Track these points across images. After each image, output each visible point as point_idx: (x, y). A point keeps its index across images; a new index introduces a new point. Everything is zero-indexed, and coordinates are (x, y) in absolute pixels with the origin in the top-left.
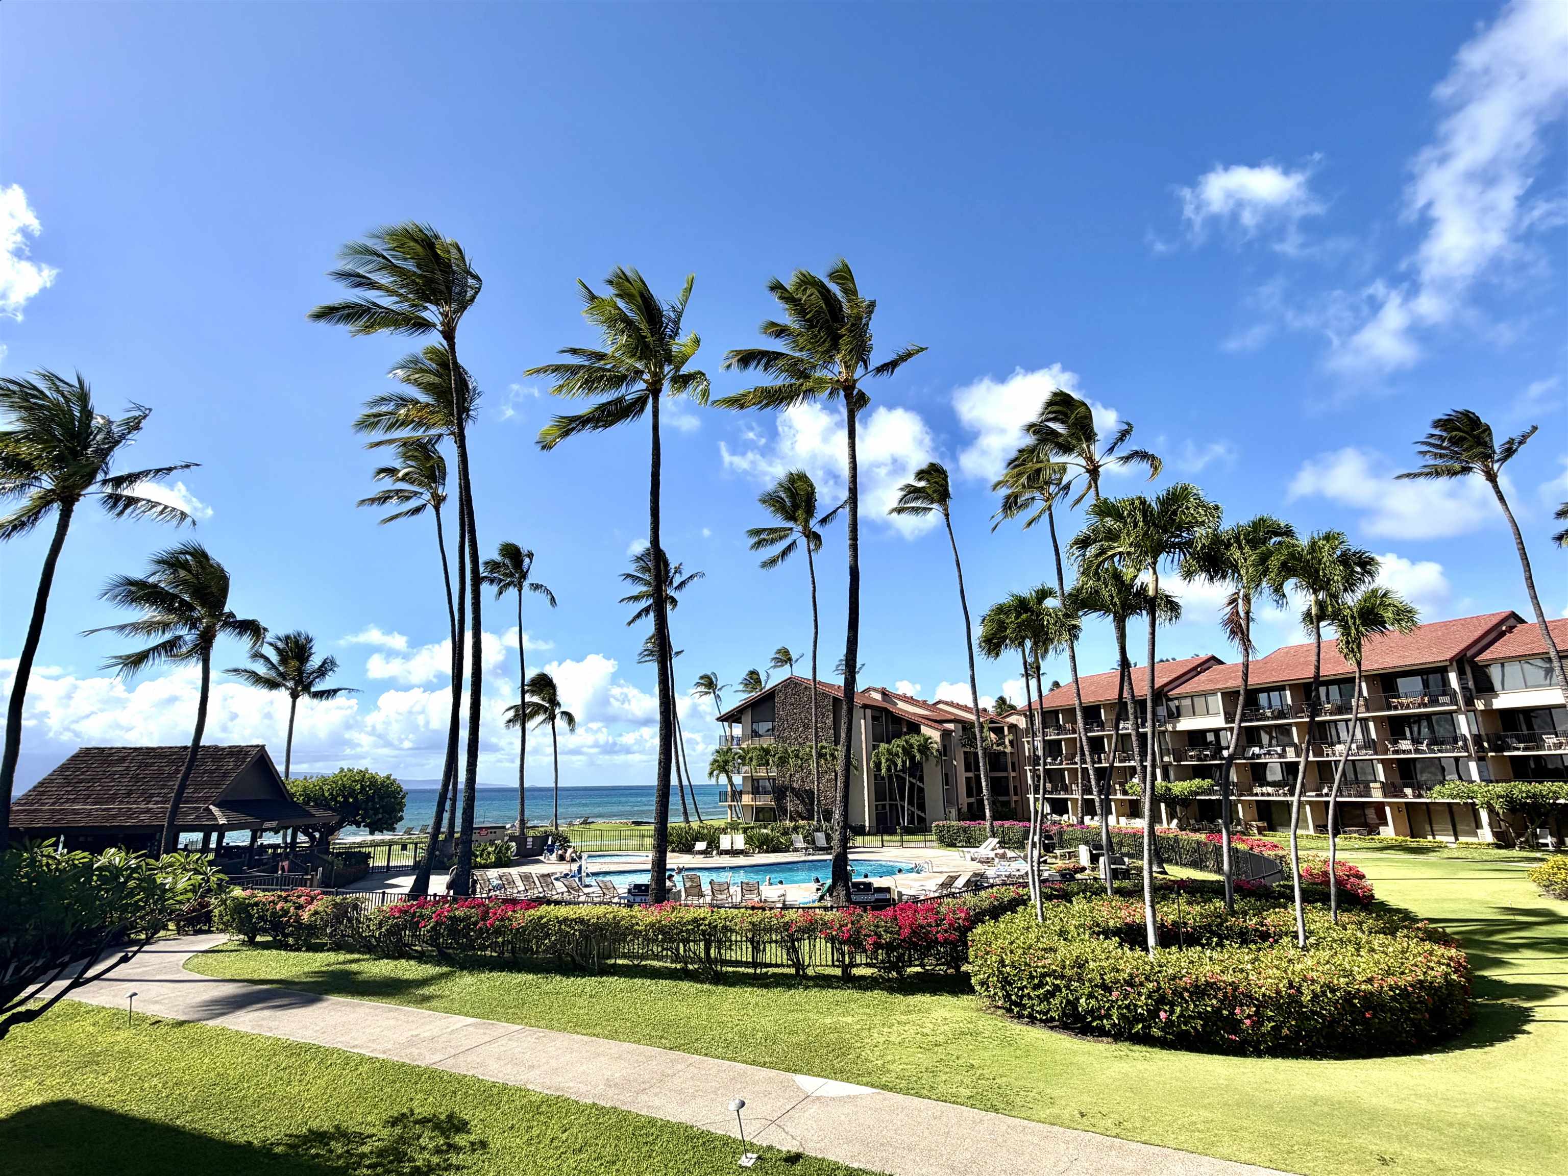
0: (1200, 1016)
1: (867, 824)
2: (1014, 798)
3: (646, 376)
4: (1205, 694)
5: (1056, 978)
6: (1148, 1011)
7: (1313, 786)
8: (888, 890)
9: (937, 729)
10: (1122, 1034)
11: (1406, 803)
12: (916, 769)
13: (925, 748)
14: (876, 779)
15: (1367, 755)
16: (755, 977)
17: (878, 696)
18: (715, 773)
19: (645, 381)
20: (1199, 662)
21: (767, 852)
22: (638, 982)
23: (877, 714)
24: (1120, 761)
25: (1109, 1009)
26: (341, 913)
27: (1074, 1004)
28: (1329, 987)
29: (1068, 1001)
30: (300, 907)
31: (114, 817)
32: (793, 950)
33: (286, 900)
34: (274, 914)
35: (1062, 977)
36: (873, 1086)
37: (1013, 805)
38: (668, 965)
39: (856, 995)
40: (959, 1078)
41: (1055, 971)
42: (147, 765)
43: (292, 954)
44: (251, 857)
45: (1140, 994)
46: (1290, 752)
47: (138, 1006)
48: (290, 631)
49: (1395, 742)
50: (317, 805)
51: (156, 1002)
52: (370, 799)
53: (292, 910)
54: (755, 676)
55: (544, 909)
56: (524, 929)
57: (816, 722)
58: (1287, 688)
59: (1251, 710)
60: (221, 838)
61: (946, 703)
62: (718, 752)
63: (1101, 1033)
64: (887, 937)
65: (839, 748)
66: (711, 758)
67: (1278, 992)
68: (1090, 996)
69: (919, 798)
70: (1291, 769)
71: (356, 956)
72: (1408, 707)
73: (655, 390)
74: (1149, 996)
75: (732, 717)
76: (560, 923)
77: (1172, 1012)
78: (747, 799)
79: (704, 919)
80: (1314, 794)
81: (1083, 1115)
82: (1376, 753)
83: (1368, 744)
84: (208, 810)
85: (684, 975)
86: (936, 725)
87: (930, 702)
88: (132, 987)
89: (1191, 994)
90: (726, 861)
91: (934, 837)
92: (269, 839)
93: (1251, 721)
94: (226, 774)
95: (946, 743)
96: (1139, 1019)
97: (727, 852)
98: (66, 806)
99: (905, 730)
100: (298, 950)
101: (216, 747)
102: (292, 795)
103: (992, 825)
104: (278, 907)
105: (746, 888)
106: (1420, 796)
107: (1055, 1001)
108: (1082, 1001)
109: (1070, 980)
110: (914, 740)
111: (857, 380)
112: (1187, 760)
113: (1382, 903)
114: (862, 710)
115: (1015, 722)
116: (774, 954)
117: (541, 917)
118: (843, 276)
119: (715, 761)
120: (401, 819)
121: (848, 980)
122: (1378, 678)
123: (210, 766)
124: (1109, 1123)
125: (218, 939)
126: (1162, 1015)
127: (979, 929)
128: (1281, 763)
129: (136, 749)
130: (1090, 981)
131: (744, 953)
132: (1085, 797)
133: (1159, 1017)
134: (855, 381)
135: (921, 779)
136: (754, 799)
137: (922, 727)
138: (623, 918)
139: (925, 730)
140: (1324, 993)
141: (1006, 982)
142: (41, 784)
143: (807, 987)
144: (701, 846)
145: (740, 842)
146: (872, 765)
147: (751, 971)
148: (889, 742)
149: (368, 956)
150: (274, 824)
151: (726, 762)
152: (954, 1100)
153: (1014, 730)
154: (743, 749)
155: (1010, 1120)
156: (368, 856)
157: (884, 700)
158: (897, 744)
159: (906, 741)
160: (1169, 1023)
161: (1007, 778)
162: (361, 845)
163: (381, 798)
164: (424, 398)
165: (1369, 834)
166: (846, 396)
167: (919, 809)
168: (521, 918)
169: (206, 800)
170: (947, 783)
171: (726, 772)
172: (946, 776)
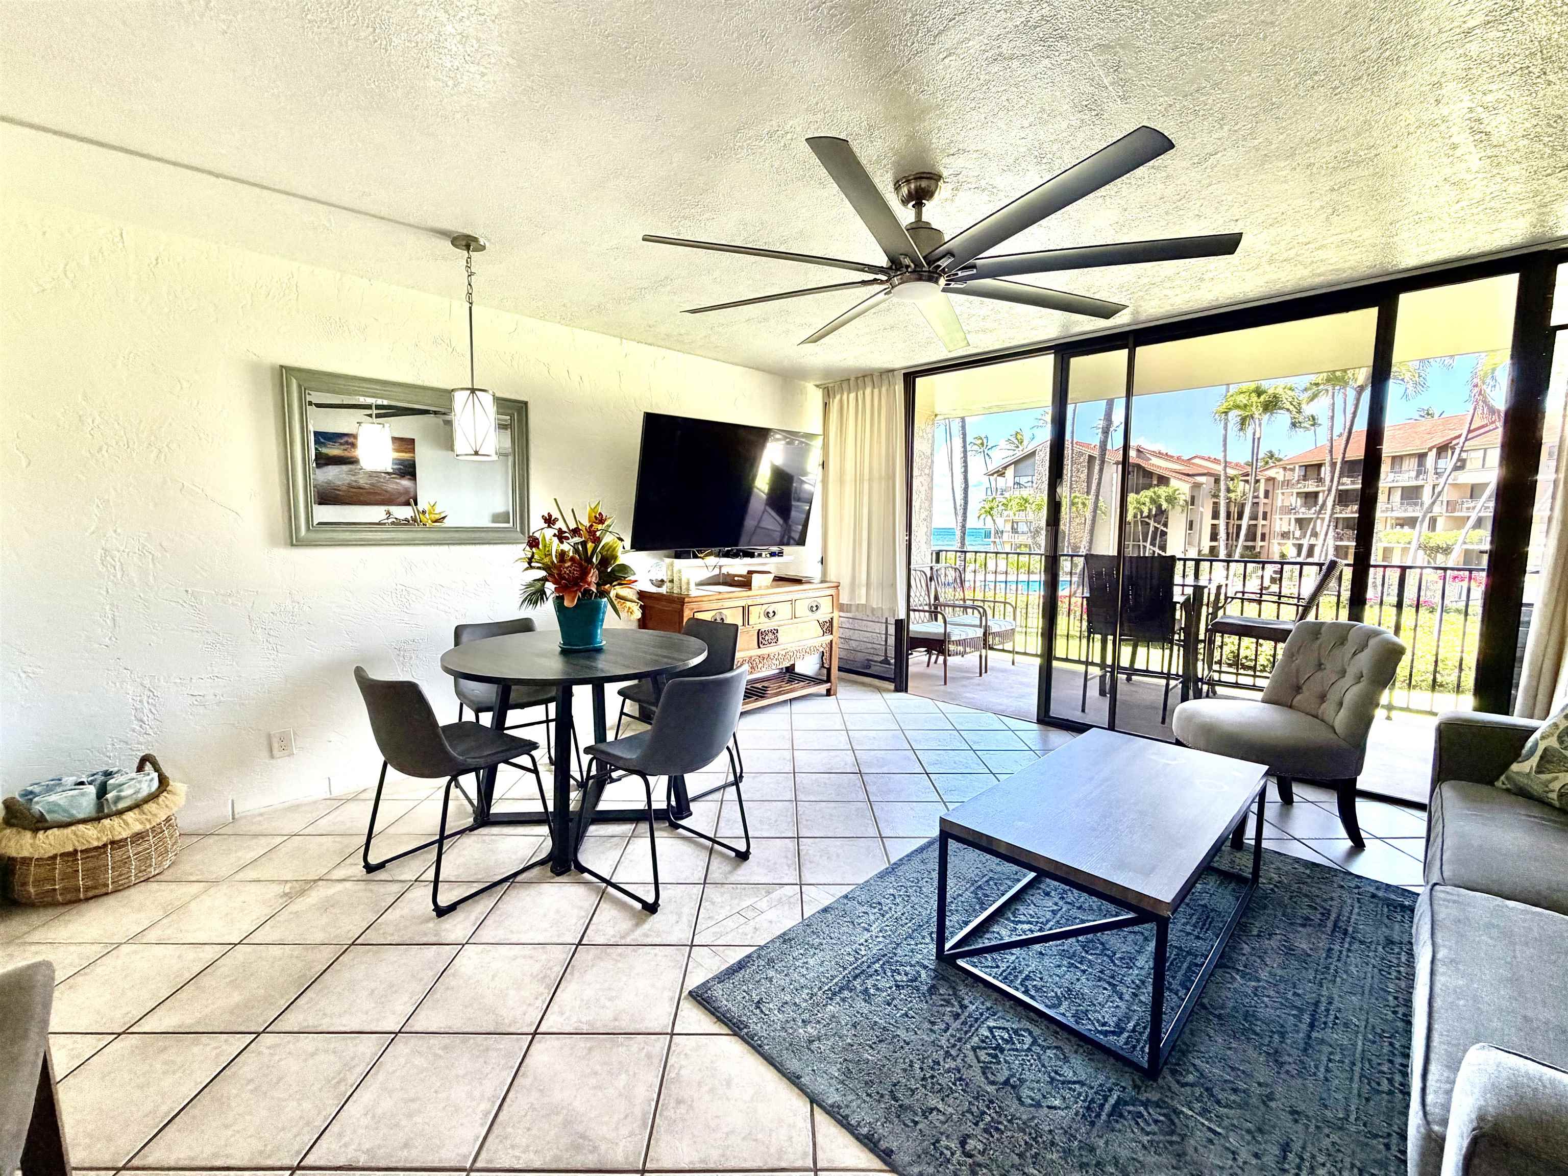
2: (1261, 544)
9: (1187, 482)
12: (1161, 514)
13: (1171, 500)
18: (982, 517)
37: (1258, 550)
57: (1071, 476)
61: (1203, 458)
62: (984, 501)
65: (1090, 497)
66: (978, 506)
69: (1161, 541)
75: (998, 473)
78: (1008, 538)
86: (1187, 478)
87: (1185, 458)
95: (1195, 494)
99: (1155, 482)
110: (1162, 491)
112: (1461, 512)
114: (1114, 466)
115: (1273, 475)
119: (982, 508)
135: (1166, 525)
136: (1014, 538)
137: (1171, 480)
139: (1174, 483)
148: (1137, 493)
151: (991, 509)
153: (1271, 482)
154: (1006, 499)
157: (1139, 457)
158: (1146, 495)
159: (1155, 492)
161: (1256, 526)
167: (1160, 550)
170: (1191, 529)
171: (992, 516)
172: (1191, 523)
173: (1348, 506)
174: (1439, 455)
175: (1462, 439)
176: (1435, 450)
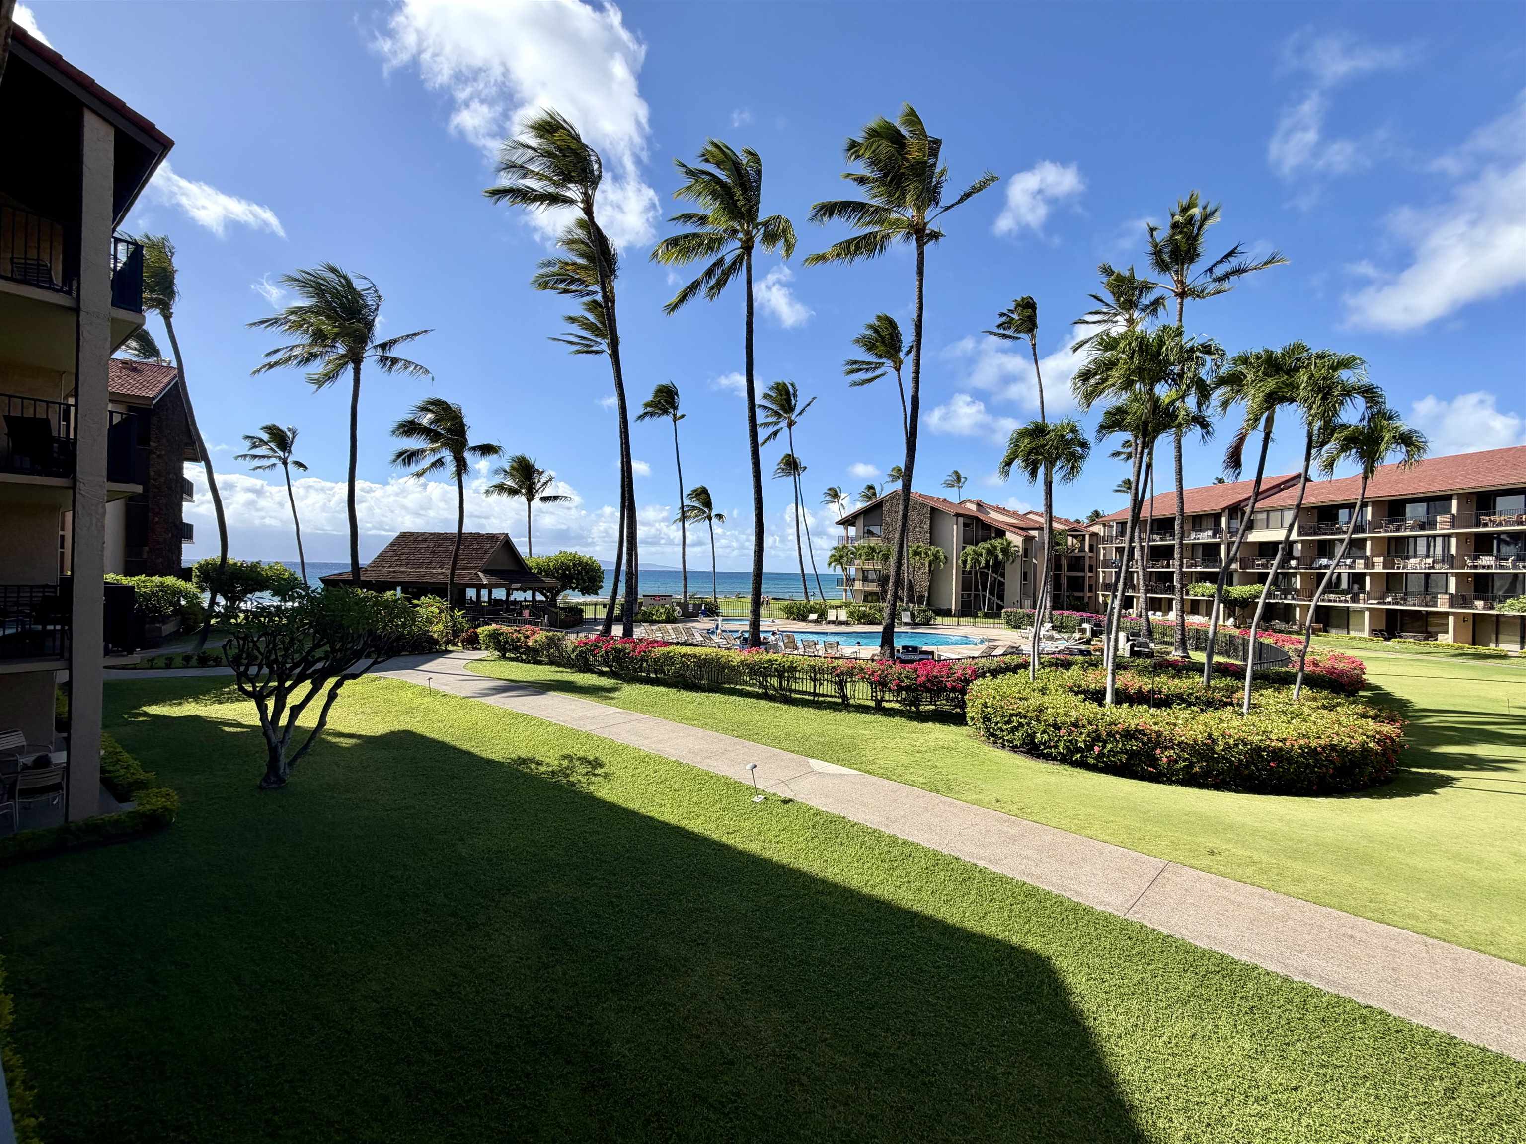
0: (1126, 752)
1: (953, 608)
2: (1089, 594)
3: (740, 235)
4: (1282, 510)
5: (1021, 718)
6: (1086, 745)
7: (1378, 595)
8: (932, 653)
9: (1020, 535)
10: (1064, 759)
11: (1474, 614)
12: (998, 567)
13: (1006, 551)
14: (963, 574)
15: (1441, 568)
16: (813, 702)
17: (973, 507)
18: (833, 564)
19: (740, 240)
20: (1284, 479)
21: (864, 624)
22: (733, 698)
23: (968, 521)
24: (1187, 567)
25: (1057, 742)
26: (552, 642)
27: (1032, 736)
28: (1242, 741)
29: (1029, 735)
30: (527, 637)
31: (423, 576)
32: (841, 685)
33: (519, 632)
34: (512, 640)
35: (1025, 717)
36: (860, 770)
37: (1086, 600)
38: (756, 690)
39: (882, 718)
40: (922, 772)
41: (1020, 713)
42: (439, 545)
43: (525, 665)
44: (508, 606)
45: (1081, 734)
46: (1360, 563)
47: (434, 685)
48: (518, 454)
49: (1476, 557)
50: (547, 575)
51: (446, 685)
52: (580, 573)
53: (522, 638)
54: (872, 491)
55: (672, 648)
56: (659, 659)
58: (1370, 504)
59: (1327, 525)
60: (490, 593)
61: (1035, 514)
62: (835, 549)
63: (1047, 757)
64: (906, 682)
66: (829, 553)
67: (1195, 741)
68: (1044, 732)
69: (999, 591)
70: (1358, 579)
71: (561, 669)
72: (1500, 525)
73: (747, 248)
74: (1088, 736)
75: (847, 522)
76: (682, 657)
77: (1104, 747)
78: (858, 585)
79: (776, 661)
80: (1376, 602)
81: (998, 801)
82: (1452, 567)
83: (1448, 559)
84: (476, 574)
85: (765, 696)
86: (1022, 532)
87: (1021, 513)
88: (431, 675)
89: (1122, 736)
90: (832, 628)
91: (1003, 621)
92: (518, 596)
93: (1326, 534)
94: (486, 552)
95: (1027, 547)
96: (1079, 750)
97: (833, 622)
98: (397, 569)
99: (993, 535)
100: (529, 662)
101: (479, 534)
102: (531, 568)
103: (1051, 613)
104: (514, 636)
105: (828, 646)
106: (1492, 608)
107: (1018, 734)
108: (1038, 735)
109: (1031, 719)
110: (997, 542)
111: (928, 223)
112: (1253, 568)
113: (1389, 693)
114: (955, 518)
115: (1096, 531)
116: (827, 689)
117: (669, 653)
118: (912, 118)
119: (833, 555)
120: (601, 587)
121: (879, 709)
122: (1475, 496)
123: (476, 546)
124: (1014, 808)
125: (483, 654)
126: (1096, 749)
127: (979, 682)
128: (1349, 573)
129: (431, 534)
130: (1045, 721)
131: (809, 686)
132: (1149, 595)
133: (1093, 750)
134: (925, 224)
135: (1003, 576)
136: (863, 586)
137: (1007, 533)
138: (722, 657)
139: (1009, 536)
140: (1236, 745)
141: (986, 719)
142: (381, 554)
143: (849, 712)
144: (813, 616)
145: (843, 615)
146: (960, 562)
147: (811, 698)
148: (976, 544)
149: (569, 670)
150: (518, 586)
151: (841, 557)
152: (913, 784)
153: (1095, 538)
154: (855, 547)
155: (944, 799)
156: (582, 611)
157: (978, 510)
158: (983, 547)
159: (991, 544)
160: (1101, 755)
161: (1083, 577)
162: (578, 604)
163: (587, 573)
164: (581, 261)
165: (1426, 639)
166: (916, 240)
167: (998, 598)
168: (658, 652)
169: (475, 568)
170: (1025, 580)
171: (842, 564)
172: (1025, 574)
173: (1158, 561)
174: (1231, 518)
175: (1252, 501)
176: (1227, 511)
